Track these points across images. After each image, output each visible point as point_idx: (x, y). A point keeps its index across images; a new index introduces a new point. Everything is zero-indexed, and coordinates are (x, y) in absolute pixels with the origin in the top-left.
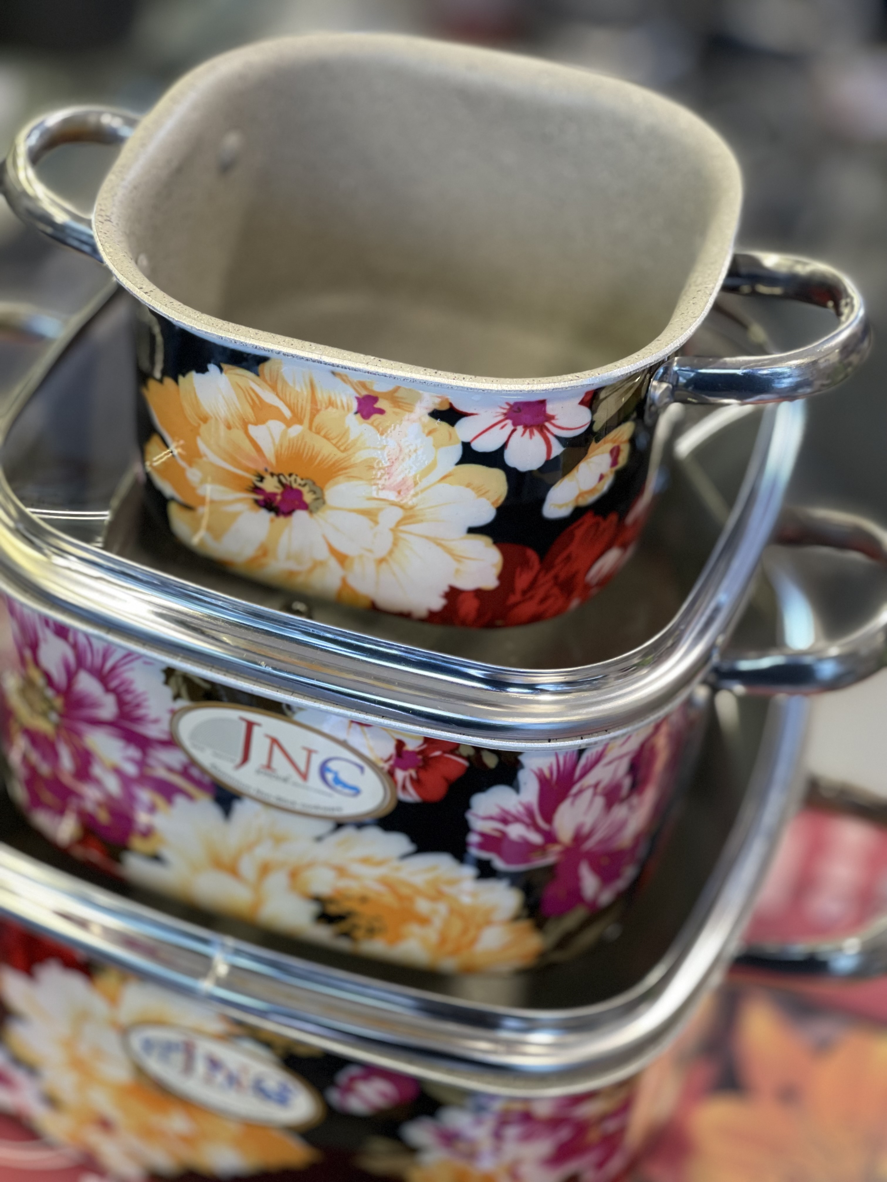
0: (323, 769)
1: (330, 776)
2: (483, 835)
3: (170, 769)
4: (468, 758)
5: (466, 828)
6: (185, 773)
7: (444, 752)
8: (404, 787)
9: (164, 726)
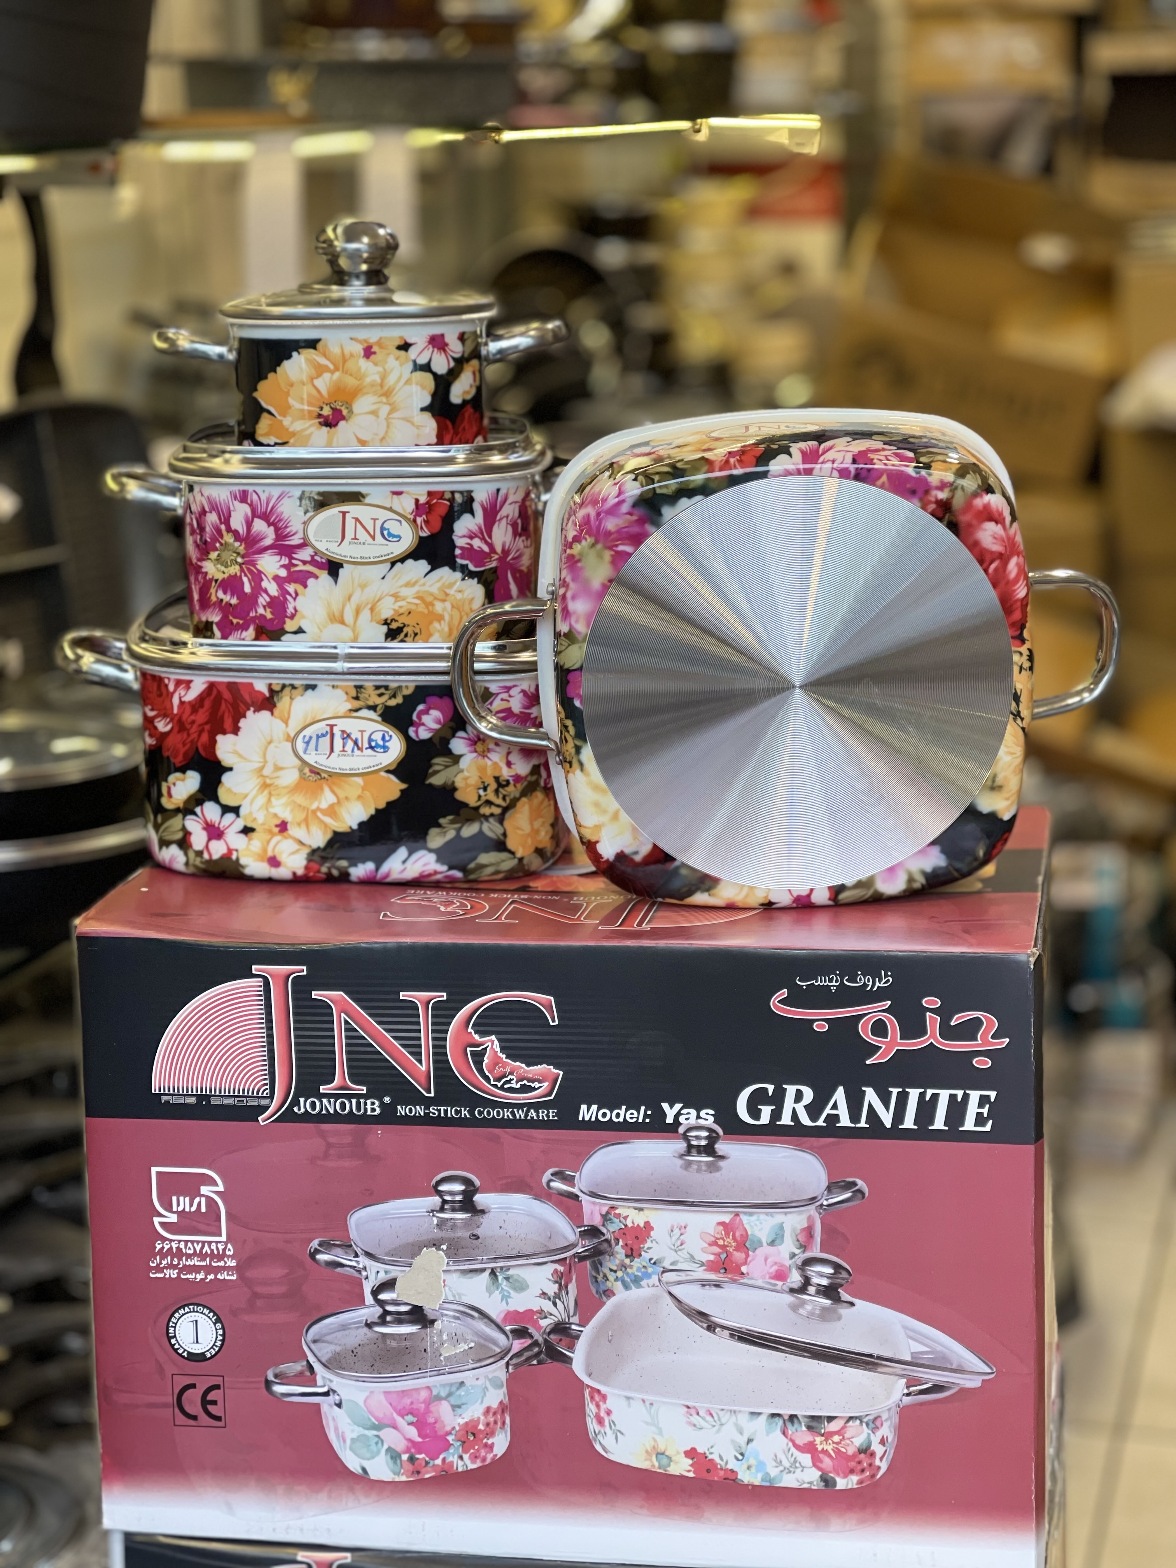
0: (382, 529)
1: (385, 533)
2: (462, 548)
3: (304, 563)
4: (449, 500)
5: (453, 546)
6: (313, 562)
7: (438, 499)
8: (422, 528)
9: (300, 535)
